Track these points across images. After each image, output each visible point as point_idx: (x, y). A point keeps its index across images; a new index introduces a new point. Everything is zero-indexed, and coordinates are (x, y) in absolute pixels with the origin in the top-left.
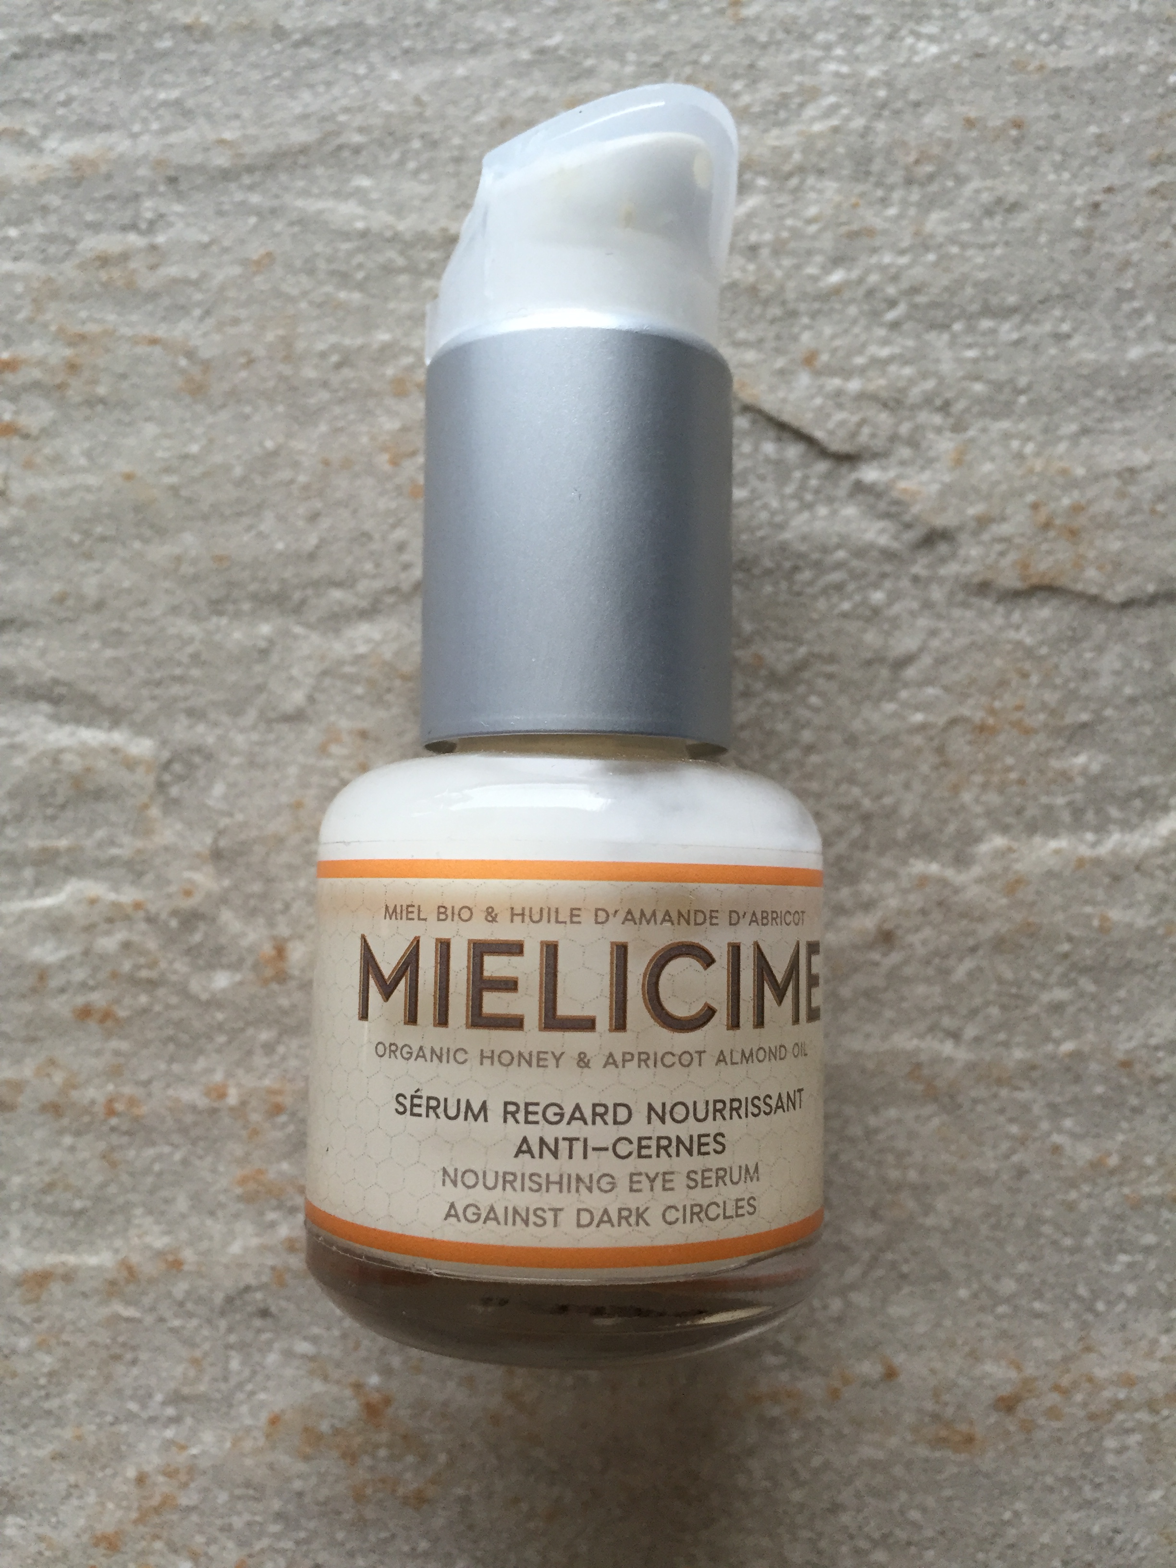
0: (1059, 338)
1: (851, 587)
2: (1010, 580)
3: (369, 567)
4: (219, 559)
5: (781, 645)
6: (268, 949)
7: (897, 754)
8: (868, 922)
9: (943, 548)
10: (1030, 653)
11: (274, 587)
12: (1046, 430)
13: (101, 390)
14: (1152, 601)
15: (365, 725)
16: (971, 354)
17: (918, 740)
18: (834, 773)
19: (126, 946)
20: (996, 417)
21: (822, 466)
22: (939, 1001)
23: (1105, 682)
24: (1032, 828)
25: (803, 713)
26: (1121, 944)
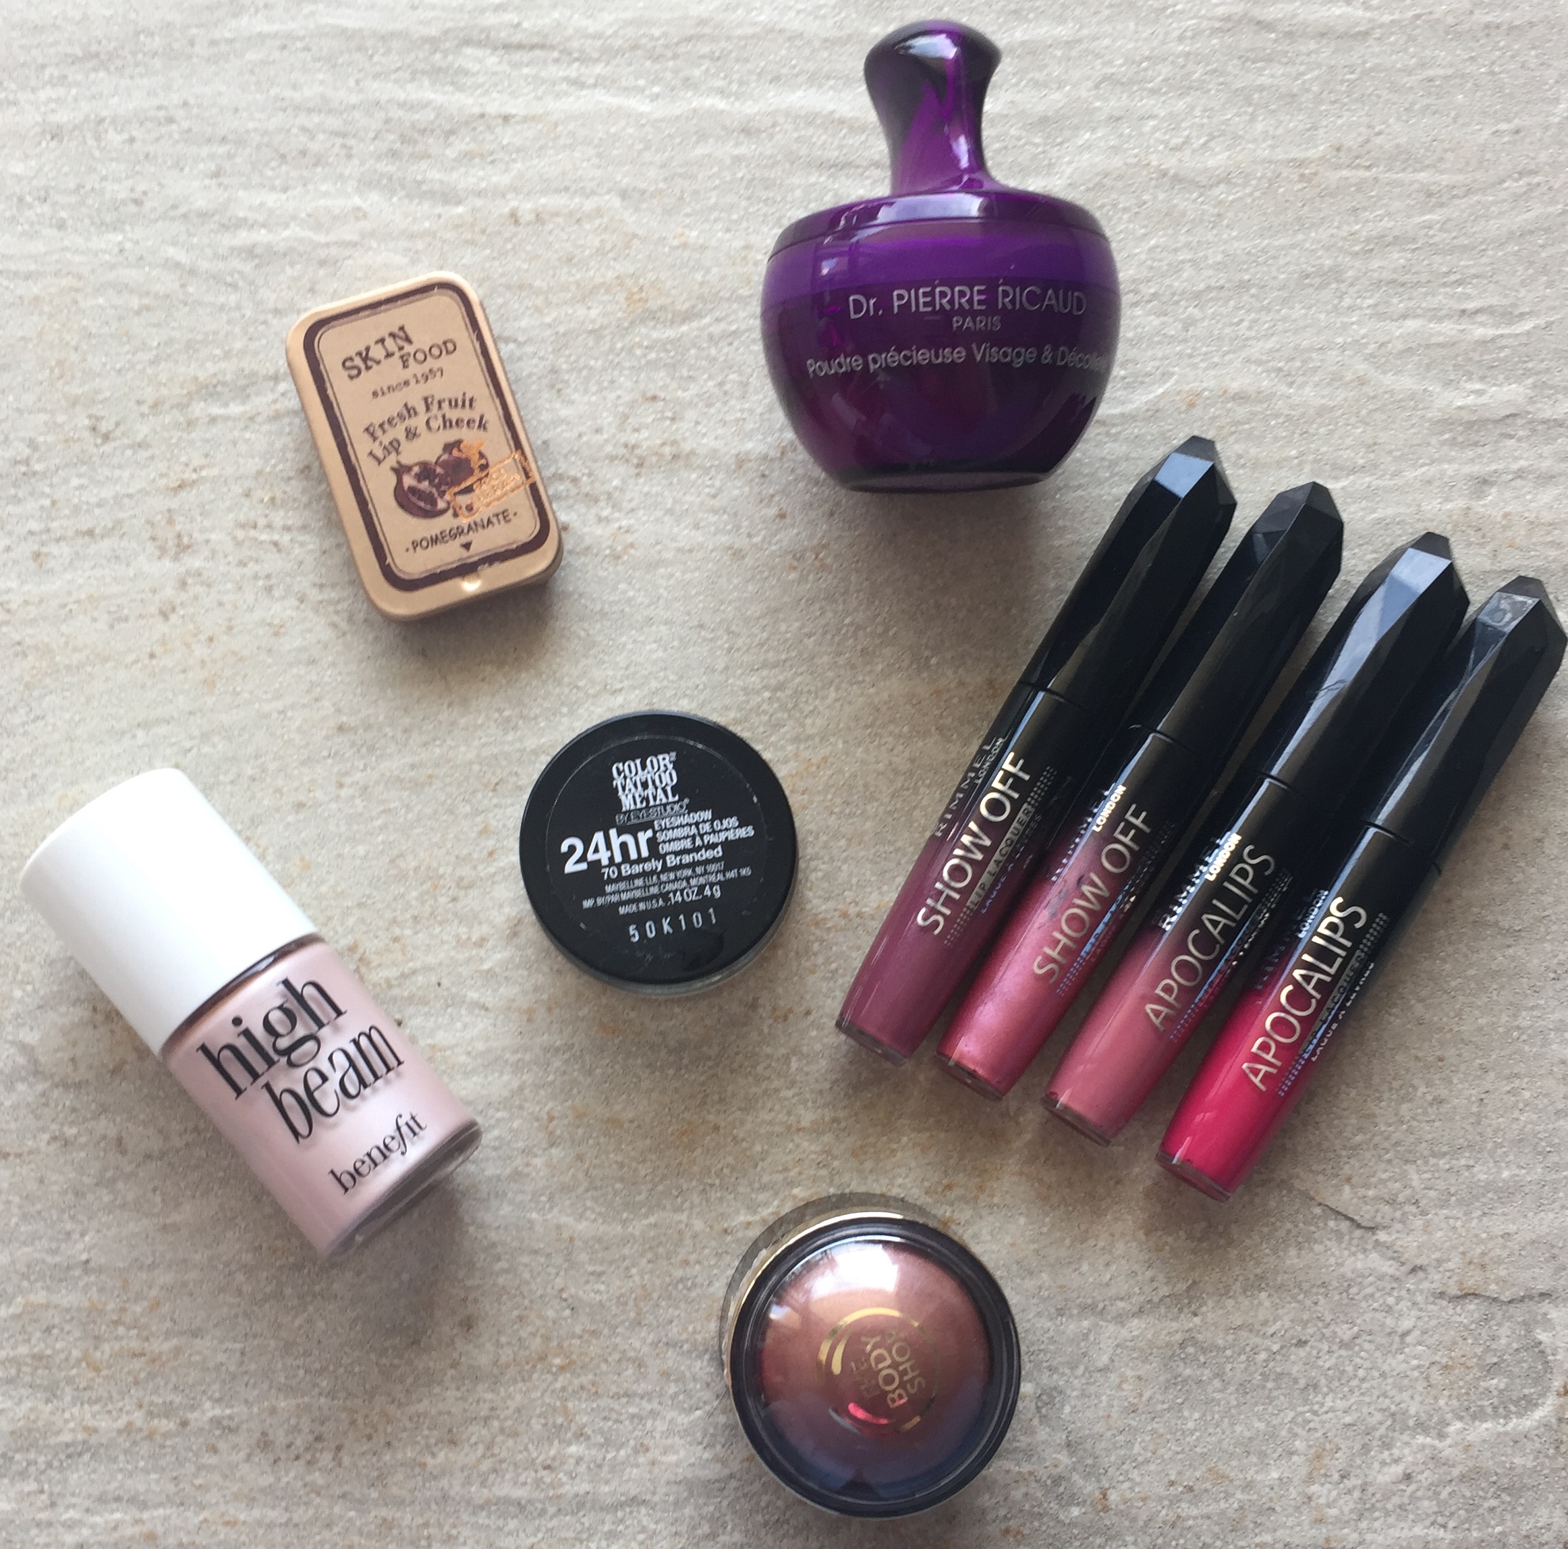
0: (1469, 1167)
1: (1377, 1295)
2: (1454, 1291)
3: (1137, 1290)
4: (1062, 1287)
5: (1345, 1326)
6: (1097, 1494)
7: (1406, 1382)
8: (1398, 1470)
9: (1421, 1274)
10: (1466, 1328)
11: (1089, 1301)
12: (1465, 1214)
13: (996, 1200)
14: (1522, 1300)
15: (1140, 1373)
16: (1428, 1176)
17: (1416, 1374)
18: (1376, 1393)
19: (1026, 1494)
20: (1442, 1207)
21: (1358, 1233)
22: (1436, 1509)
23: (1503, 1341)
24: (1474, 1417)
25: (1358, 1360)
26: (1520, 1476)
